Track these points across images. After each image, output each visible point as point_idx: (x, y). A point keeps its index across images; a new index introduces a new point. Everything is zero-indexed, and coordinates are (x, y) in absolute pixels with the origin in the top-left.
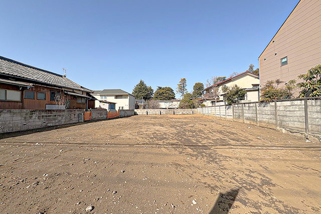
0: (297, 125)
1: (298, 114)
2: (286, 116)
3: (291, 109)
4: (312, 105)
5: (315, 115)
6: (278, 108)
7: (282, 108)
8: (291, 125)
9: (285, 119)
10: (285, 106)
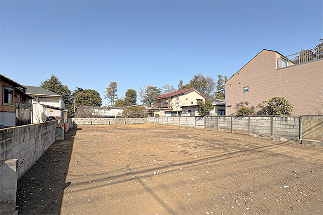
0: (265, 131)
1: (266, 125)
2: (257, 126)
3: (261, 122)
4: (276, 120)
5: (277, 126)
6: (251, 121)
7: (254, 121)
8: (260, 132)
9: (256, 128)
10: (257, 120)
